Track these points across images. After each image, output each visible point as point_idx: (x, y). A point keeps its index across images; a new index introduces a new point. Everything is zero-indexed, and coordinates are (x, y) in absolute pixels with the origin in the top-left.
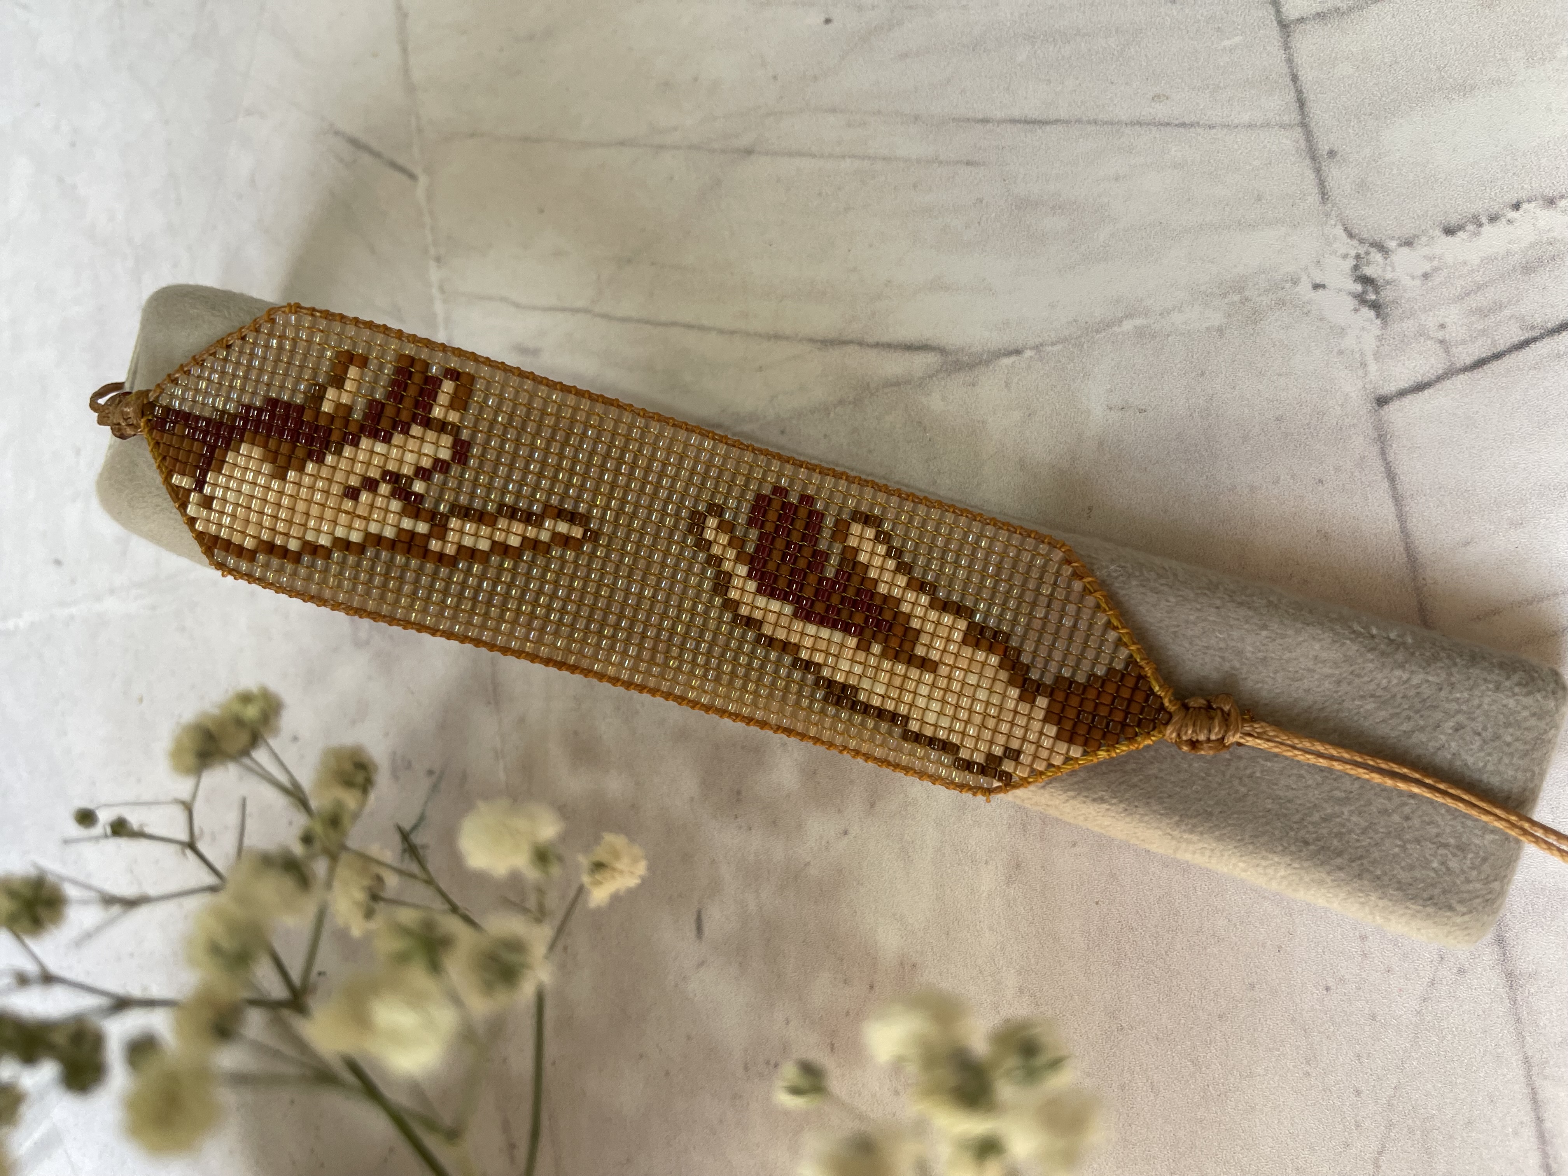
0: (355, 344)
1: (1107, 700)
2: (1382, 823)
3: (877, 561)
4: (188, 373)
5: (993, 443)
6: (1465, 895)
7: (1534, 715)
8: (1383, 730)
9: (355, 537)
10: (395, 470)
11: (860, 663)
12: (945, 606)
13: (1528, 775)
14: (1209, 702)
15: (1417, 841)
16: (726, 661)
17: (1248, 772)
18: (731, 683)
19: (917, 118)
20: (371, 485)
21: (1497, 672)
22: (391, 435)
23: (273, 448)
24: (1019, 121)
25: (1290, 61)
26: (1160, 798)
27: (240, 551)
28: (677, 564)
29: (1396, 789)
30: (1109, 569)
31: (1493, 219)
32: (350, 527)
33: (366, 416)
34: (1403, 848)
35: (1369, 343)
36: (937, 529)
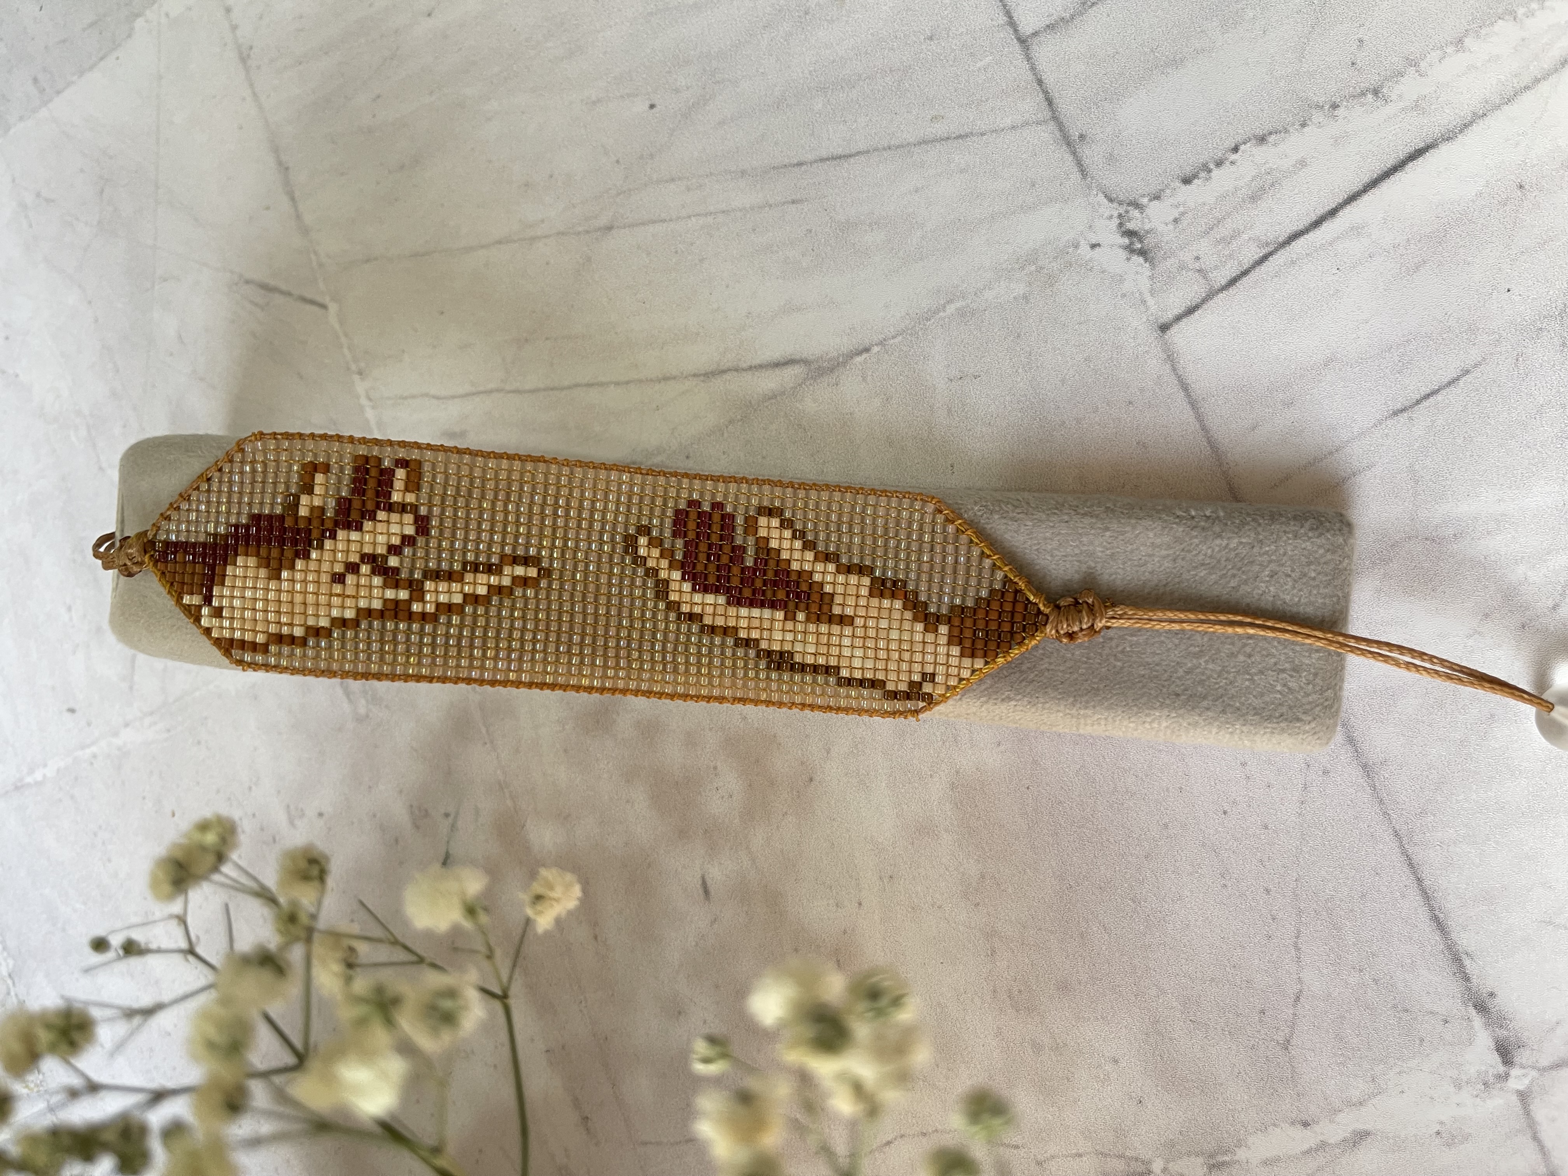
0: (315, 455)
1: (994, 616)
2: (1232, 665)
3: (786, 544)
4: (178, 508)
5: (863, 428)
6: (1308, 707)
7: (1328, 550)
8: (1217, 590)
9: (349, 614)
10: (371, 552)
11: (790, 631)
12: (849, 570)
13: (1335, 599)
14: (1075, 599)
15: (1261, 672)
16: (679, 653)
17: (1120, 649)
18: (687, 671)
19: (743, 173)
20: (353, 568)
21: (1292, 523)
22: (362, 523)
23: (265, 556)
24: (828, 159)
25: (1033, 68)
26: (1055, 686)
27: (254, 647)
28: (621, 582)
29: (1236, 634)
30: (974, 511)
31: (1219, 164)
32: (343, 607)
33: (337, 512)
34: (1252, 680)
35: (1144, 284)
36: (829, 507)
